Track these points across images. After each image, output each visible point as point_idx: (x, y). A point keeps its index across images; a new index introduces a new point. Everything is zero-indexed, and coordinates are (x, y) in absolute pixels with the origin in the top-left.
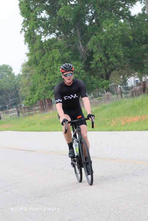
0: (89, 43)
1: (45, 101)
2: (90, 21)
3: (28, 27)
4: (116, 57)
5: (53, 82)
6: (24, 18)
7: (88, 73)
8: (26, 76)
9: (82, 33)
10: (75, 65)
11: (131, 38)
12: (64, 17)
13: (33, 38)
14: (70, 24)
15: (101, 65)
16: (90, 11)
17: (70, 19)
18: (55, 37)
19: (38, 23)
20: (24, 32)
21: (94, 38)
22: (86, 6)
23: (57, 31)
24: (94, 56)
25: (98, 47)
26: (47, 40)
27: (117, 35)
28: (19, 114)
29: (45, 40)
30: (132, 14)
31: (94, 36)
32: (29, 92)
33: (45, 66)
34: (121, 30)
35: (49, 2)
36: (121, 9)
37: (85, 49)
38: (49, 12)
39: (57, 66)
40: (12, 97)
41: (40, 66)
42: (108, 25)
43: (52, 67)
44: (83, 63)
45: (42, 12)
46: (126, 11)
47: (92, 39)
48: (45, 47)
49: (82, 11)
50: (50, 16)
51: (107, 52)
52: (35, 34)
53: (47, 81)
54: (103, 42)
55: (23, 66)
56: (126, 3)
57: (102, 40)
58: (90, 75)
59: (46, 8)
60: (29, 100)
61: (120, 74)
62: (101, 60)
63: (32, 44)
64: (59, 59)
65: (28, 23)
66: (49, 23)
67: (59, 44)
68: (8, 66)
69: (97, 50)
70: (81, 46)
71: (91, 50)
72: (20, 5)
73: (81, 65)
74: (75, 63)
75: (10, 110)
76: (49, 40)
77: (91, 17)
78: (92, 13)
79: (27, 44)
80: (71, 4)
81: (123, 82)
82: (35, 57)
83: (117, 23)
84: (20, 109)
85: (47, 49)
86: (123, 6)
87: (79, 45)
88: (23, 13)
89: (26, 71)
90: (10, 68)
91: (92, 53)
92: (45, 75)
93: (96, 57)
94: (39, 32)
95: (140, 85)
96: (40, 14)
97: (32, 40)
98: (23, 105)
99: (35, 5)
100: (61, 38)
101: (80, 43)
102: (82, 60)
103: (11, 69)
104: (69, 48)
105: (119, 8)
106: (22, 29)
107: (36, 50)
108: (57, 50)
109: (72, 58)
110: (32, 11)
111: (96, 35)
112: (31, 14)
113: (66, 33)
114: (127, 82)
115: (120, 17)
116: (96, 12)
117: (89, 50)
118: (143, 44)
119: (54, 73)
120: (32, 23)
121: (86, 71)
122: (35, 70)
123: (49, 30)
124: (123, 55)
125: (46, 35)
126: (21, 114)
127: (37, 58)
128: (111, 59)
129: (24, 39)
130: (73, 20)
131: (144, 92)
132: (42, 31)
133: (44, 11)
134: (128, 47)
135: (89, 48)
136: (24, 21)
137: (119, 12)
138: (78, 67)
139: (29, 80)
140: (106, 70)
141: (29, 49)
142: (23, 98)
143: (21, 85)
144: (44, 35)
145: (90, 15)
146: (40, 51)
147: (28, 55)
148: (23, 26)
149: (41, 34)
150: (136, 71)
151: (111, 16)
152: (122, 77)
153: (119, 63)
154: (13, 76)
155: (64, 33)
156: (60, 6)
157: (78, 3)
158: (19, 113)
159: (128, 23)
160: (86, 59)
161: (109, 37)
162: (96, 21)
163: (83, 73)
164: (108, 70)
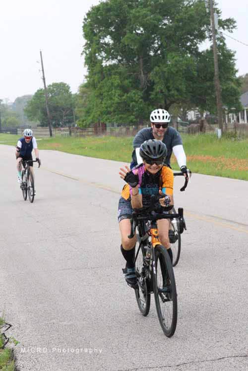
0: (151, 74)
1: (99, 124)
2: (156, 51)
3: (90, 50)
4: (178, 90)
5: (109, 107)
6: (86, 41)
7: (147, 103)
8: (82, 97)
9: (145, 62)
10: (134, 93)
11: (195, 73)
12: (128, 45)
13: (94, 62)
14: (134, 52)
15: (161, 97)
16: (156, 41)
17: (134, 47)
18: (117, 64)
19: (101, 47)
20: (84, 55)
21: (156, 69)
22: (153, 36)
23: (119, 58)
24: (154, 87)
25: (160, 78)
26: (108, 65)
27: (181, 69)
28: (70, 134)
29: (106, 65)
30: (200, 50)
31: (157, 67)
32: (83, 114)
33: (103, 90)
34: (186, 64)
35: (114, 28)
36: (188, 44)
37: (146, 78)
38: (113, 38)
39: (115, 92)
40: (66, 115)
41: (98, 90)
42: (173, 58)
43: (110, 93)
44: (143, 92)
45: (106, 37)
46: (194, 46)
47: (155, 69)
48: (105, 72)
49: (147, 41)
50: (114, 42)
51: (168, 84)
52: (97, 59)
53: (103, 105)
54: (166, 74)
55: (81, 87)
56: (195, 38)
57: (165, 72)
58: (149, 105)
59: (111, 34)
60: (83, 121)
61: (180, 107)
62: (162, 92)
63: (93, 67)
64: (118, 86)
65: (90, 46)
66: (112, 48)
67: (120, 71)
68: (66, 84)
69: (158, 82)
70: (142, 75)
71: (152, 80)
72: (84, 27)
73: (140, 94)
74: (134, 91)
75: (62, 129)
76: (110, 65)
77: (156, 48)
78: (158, 44)
79: (87, 67)
80: (137, 33)
81: (183, 115)
82: (94, 81)
83: (183, 57)
84: (73, 128)
85: (107, 75)
86: (192, 41)
87: (141, 74)
88: (86, 36)
89: (83, 93)
90: (68, 86)
91: (153, 83)
92: (102, 99)
93: (157, 88)
94: (101, 56)
95: (198, 123)
96: (103, 39)
97: (92, 63)
98: (76, 125)
99: (99, 30)
100: (123, 65)
101: (142, 72)
102: (143, 89)
103: (69, 88)
104: (130, 75)
105: (187, 43)
106: (83, 51)
107: (95, 74)
108: (117, 77)
109: (132, 86)
110: (95, 35)
111: (159, 66)
112: (94, 37)
113: (128, 61)
114: (187, 114)
115: (186, 52)
116: (162, 44)
117: (150, 81)
118: (207, 81)
119: (111, 99)
120: (94, 46)
121: (145, 101)
122: (92, 93)
123: (110, 55)
124: (185, 89)
125: (107, 61)
126: (72, 134)
127: (95, 82)
128: (172, 92)
129: (84, 61)
130: (137, 49)
131: (201, 130)
132: (104, 56)
133: (108, 37)
134: (191, 82)
135: (151, 78)
136: (87, 44)
137: (186, 47)
138: (137, 96)
139: (85, 101)
140: (165, 102)
141: (89, 72)
142: (77, 118)
143: (77, 105)
144: (105, 60)
145: (156, 45)
146: (100, 75)
147: (86, 77)
148: (85, 48)
149: (102, 59)
150: (197, 106)
151: (176, 50)
152: (182, 110)
153: (180, 97)
154: (70, 95)
155: (126, 60)
156: (125, 33)
157: (145, 32)
158: (70, 132)
159: (194, 58)
160: (146, 89)
161: (172, 70)
162: (161, 52)
163: (141, 102)
164: (168, 102)
